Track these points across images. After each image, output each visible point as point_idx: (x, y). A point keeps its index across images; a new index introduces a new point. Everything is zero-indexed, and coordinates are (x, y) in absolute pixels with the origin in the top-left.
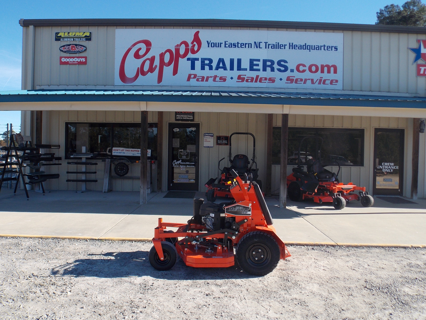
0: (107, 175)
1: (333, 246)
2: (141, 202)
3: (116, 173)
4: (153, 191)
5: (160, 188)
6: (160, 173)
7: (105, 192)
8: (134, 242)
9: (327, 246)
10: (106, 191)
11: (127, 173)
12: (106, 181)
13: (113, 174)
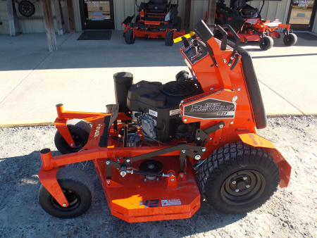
0: (12, 16)
1: (299, 116)
2: (50, 48)
3: (21, 13)
4: (66, 32)
5: (73, 28)
6: (71, 12)
7: (13, 36)
8: (31, 128)
9: (292, 117)
10: (14, 34)
11: (34, 12)
12: (12, 23)
13: (19, 14)
